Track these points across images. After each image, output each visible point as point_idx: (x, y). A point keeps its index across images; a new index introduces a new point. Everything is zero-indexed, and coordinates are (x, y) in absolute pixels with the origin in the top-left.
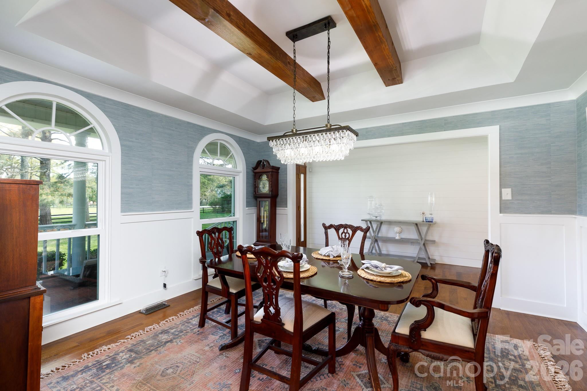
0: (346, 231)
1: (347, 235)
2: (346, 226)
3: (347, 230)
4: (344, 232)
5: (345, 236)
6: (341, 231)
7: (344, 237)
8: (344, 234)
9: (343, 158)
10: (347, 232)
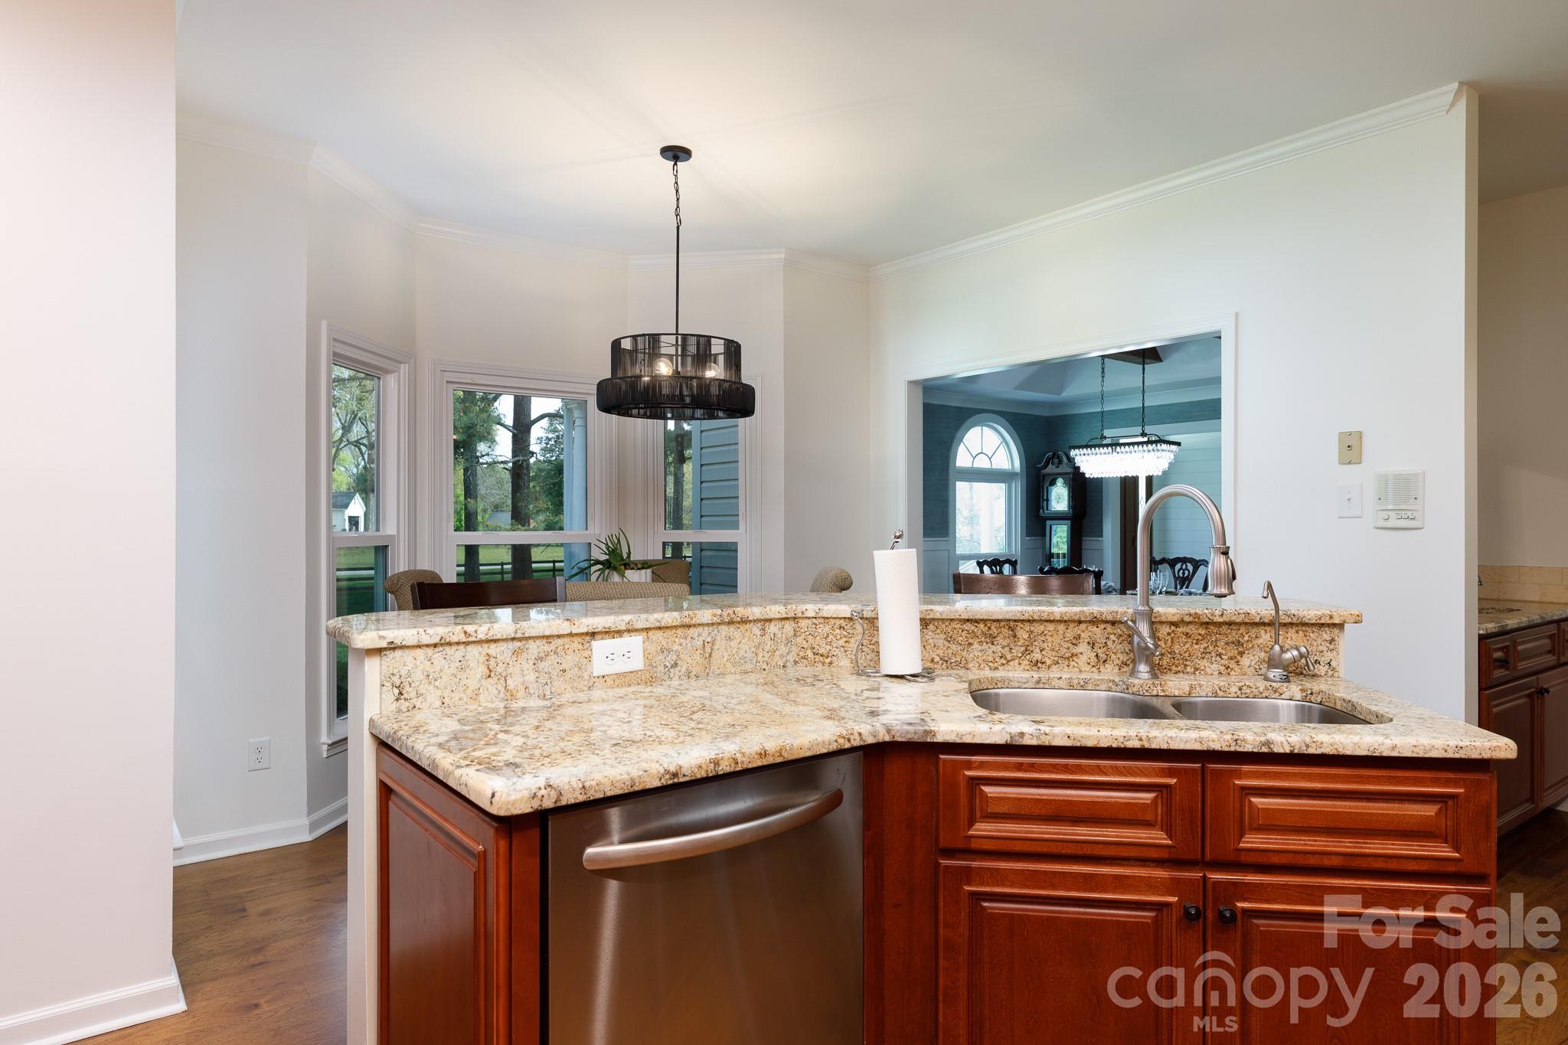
0: (1184, 567)
1: (1186, 572)
2: (1184, 560)
3: (1186, 566)
4: (1181, 568)
5: (1184, 574)
6: (1178, 566)
7: (1181, 575)
8: (1182, 571)
9: (1160, 474)
10: (1187, 569)
